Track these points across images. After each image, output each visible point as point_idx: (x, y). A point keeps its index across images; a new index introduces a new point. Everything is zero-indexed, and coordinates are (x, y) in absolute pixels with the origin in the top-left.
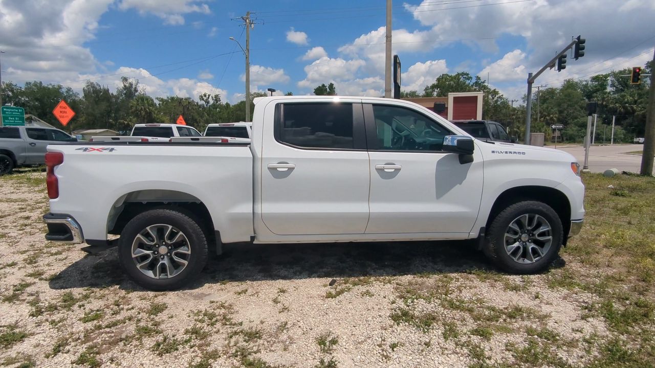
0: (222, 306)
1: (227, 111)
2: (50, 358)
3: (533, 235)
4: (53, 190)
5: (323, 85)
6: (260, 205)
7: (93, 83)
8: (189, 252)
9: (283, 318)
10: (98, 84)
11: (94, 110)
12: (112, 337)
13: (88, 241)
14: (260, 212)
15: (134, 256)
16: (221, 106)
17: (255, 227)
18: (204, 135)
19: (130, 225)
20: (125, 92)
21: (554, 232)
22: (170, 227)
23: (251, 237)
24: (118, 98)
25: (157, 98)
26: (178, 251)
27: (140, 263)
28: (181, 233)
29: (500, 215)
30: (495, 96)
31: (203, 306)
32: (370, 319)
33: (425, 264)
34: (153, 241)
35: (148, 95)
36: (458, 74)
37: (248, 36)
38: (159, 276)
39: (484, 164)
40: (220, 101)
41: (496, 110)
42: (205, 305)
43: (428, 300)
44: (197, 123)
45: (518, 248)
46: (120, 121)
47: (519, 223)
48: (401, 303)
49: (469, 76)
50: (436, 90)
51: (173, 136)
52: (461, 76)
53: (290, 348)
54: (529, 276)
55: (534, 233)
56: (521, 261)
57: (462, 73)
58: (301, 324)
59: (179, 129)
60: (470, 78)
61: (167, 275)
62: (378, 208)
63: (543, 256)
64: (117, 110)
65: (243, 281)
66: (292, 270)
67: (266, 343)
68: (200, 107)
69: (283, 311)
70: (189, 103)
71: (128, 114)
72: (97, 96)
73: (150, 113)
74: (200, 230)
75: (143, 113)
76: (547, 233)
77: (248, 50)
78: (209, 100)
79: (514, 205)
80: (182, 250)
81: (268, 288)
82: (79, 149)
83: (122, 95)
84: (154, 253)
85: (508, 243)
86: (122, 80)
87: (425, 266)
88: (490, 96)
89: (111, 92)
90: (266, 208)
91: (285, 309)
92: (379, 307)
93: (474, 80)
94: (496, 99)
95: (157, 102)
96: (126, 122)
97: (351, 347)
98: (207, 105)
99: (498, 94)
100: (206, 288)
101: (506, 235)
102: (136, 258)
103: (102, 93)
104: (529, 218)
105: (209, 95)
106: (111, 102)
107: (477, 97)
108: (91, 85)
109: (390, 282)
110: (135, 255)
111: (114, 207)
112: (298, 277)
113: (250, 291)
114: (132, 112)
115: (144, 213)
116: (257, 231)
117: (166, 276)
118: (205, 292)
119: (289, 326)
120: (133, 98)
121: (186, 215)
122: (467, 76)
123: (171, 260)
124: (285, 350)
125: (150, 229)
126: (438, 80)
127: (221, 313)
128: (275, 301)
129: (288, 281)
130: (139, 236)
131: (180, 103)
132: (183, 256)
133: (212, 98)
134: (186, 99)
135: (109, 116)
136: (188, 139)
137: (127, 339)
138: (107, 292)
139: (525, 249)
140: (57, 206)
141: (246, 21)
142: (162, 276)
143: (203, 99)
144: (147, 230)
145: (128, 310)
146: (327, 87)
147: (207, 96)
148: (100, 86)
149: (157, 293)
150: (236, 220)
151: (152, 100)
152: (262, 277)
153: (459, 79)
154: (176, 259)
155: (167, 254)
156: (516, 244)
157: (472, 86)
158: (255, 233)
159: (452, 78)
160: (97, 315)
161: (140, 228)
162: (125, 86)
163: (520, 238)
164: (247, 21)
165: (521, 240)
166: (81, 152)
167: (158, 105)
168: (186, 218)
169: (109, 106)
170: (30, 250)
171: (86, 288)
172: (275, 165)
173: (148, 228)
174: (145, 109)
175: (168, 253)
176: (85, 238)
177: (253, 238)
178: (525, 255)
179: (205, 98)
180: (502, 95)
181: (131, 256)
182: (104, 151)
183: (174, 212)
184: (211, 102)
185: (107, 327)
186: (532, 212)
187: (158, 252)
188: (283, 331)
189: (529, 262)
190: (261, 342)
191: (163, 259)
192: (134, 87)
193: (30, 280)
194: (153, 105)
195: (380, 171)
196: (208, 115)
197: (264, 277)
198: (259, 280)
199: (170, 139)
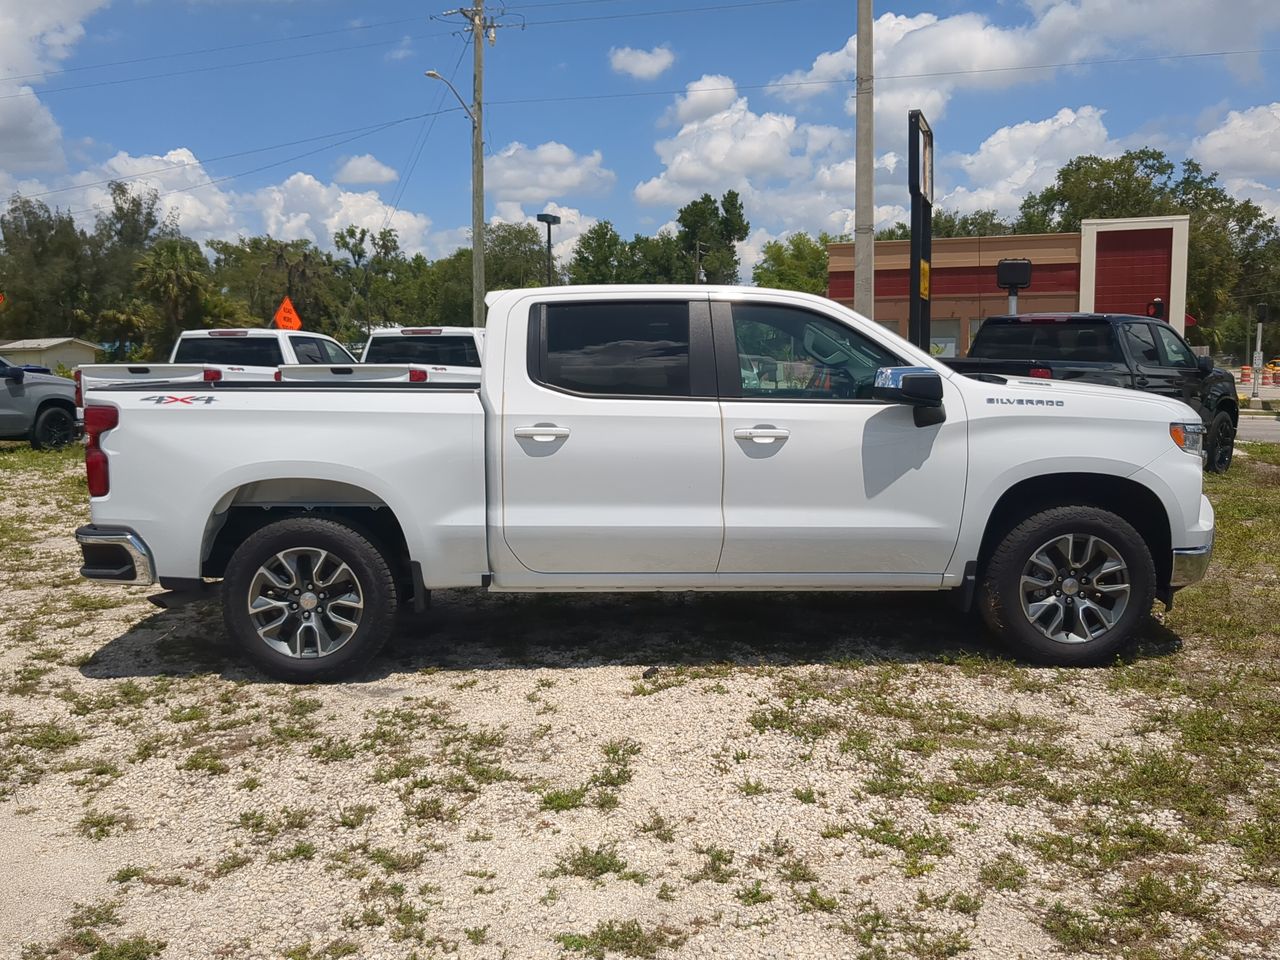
0: (429, 704)
1: (419, 281)
2: (137, 763)
3: (1089, 581)
4: (98, 480)
5: (707, 199)
6: (500, 512)
7: (28, 202)
8: (360, 605)
9: (545, 720)
10: (42, 206)
11: (31, 282)
12: (234, 741)
13: (165, 582)
14: (500, 524)
15: (252, 611)
16: (399, 265)
17: (491, 556)
18: (363, 359)
19: (242, 552)
20: (119, 226)
21: (1133, 573)
22: (324, 553)
23: (483, 576)
24: (100, 245)
25: (210, 244)
26: (339, 601)
27: (263, 626)
28: (344, 566)
29: (1009, 537)
30: (1250, 223)
31: (392, 704)
32: (711, 723)
33: (862, 647)
34: (289, 581)
35: (183, 234)
36: (1129, 157)
37: (478, 63)
38: (301, 652)
39: (968, 428)
40: (396, 248)
41: (1249, 269)
42: (394, 703)
43: (836, 701)
44: (329, 316)
45: (1054, 608)
46: (105, 312)
47: (1054, 554)
48: (780, 704)
49: (1165, 160)
50: (1057, 208)
51: (283, 363)
52: (1136, 163)
53: (553, 757)
54: (1078, 670)
55: (1090, 577)
56: (1062, 637)
57: (1142, 152)
58: (578, 728)
59: (294, 341)
60: (1164, 168)
61: (317, 652)
62: (742, 518)
63: (1110, 626)
64: (98, 281)
65: (468, 670)
66: (569, 654)
67: (509, 751)
68: (336, 269)
69: (544, 713)
70: (305, 255)
71: (127, 291)
72: (41, 241)
73: (194, 289)
74: (382, 560)
75: (174, 290)
76: (1118, 575)
77: (479, 104)
78: (364, 246)
79: (1040, 515)
80: (346, 601)
81: (518, 682)
82: (147, 399)
83: (110, 237)
84: (290, 606)
85: (1031, 598)
86: (111, 191)
87: (860, 653)
88: (1232, 225)
89: (78, 226)
90: (512, 516)
91: (548, 709)
92: (732, 708)
93: (1179, 175)
94: (1250, 232)
95: (209, 254)
96: (123, 317)
97: (664, 758)
98: (357, 263)
99: (1257, 216)
100: (393, 680)
101: (1024, 578)
102: (257, 614)
103: (53, 232)
104: (1074, 542)
105: (364, 233)
106: (79, 258)
107: (1170, 231)
108: (24, 208)
109: (770, 675)
110: (255, 608)
111: (214, 515)
112: (580, 665)
113: (481, 684)
114: (142, 287)
115: (271, 525)
116: (495, 566)
117: (315, 654)
118: (391, 686)
119: (554, 731)
120: (141, 243)
121: (355, 530)
122: (1156, 161)
123: (326, 622)
124: (544, 760)
125: (285, 556)
126: (1064, 175)
127: (426, 713)
128: (531, 698)
129: (559, 671)
130: (262, 570)
131: (280, 257)
132: (348, 612)
133: (373, 239)
134: (296, 245)
135: (75, 300)
136: (321, 371)
137: (260, 743)
138: (198, 684)
139: (1071, 611)
140: (105, 510)
141: (473, 20)
142: (307, 653)
143: (346, 245)
144: (278, 559)
145: (248, 708)
146: (718, 204)
147: (358, 236)
148: (47, 211)
149: (298, 686)
150: (453, 540)
151: (196, 247)
152: (506, 663)
153: (1130, 172)
154: (334, 620)
155: (315, 610)
156: (1052, 600)
157: (1173, 191)
158: (491, 569)
159: (1107, 169)
160: (195, 713)
161: (265, 555)
162: (119, 209)
163: (1058, 586)
164: (477, 21)
165: (1062, 593)
166: (151, 405)
167: (212, 264)
168: (355, 535)
169: (76, 269)
170: (10, 619)
171: (156, 678)
172: (529, 429)
173: (280, 555)
174: (178, 277)
175: (317, 607)
176: (159, 574)
177: (487, 580)
178: (1070, 625)
179: (351, 241)
180: (1272, 220)
181: (248, 612)
182: (195, 402)
183: (330, 524)
184: (370, 250)
185: (218, 728)
186: (1081, 529)
187: (298, 604)
188: (541, 737)
189: (1080, 640)
190: (502, 750)
191: (308, 619)
192: (144, 211)
193: (41, 664)
194: (202, 264)
195: (745, 441)
196: (362, 293)
197: (511, 663)
198: (500, 668)
199: (276, 370)
